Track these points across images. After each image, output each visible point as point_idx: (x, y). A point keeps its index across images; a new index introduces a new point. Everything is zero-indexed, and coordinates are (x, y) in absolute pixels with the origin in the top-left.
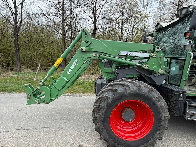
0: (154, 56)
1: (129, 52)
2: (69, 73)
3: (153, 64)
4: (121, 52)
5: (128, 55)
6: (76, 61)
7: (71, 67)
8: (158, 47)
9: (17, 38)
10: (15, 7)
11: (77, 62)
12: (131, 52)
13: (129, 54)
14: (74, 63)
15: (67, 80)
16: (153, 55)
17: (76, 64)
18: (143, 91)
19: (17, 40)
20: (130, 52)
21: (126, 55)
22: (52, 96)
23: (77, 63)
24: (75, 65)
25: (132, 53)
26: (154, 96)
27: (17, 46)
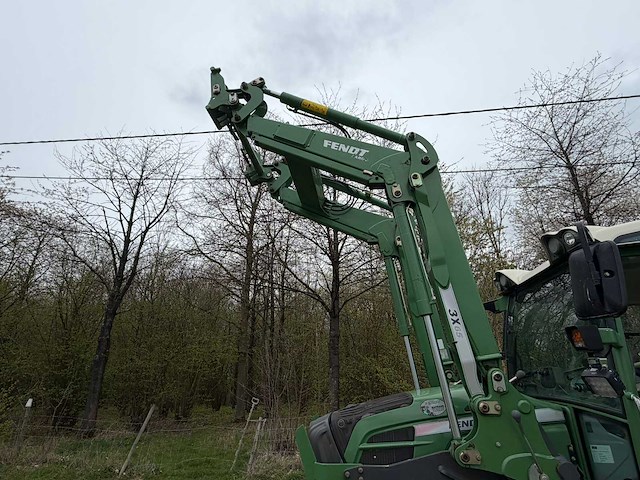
0: (492, 411)
3: (498, 444)
5: (450, 317)
8: (498, 376)
9: (111, 323)
10: (127, 241)
11: (361, 154)
12: (462, 323)
13: (455, 318)
14: (358, 150)
16: (484, 406)
19: (110, 328)
20: (460, 321)
25: (461, 326)
27: (105, 345)
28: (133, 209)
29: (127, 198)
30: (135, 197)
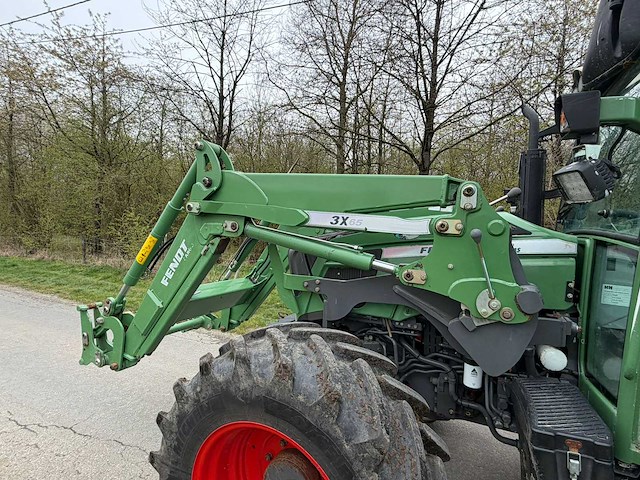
0: (452, 230)
1: (340, 215)
2: (166, 284)
3: (450, 266)
4: (312, 214)
5: (338, 226)
6: (183, 245)
7: (172, 266)
8: (469, 190)
11: (185, 249)
12: (349, 215)
13: (341, 221)
14: (179, 251)
15: (161, 306)
16: (443, 226)
17: (182, 254)
18: (301, 398)
20: (345, 215)
21: (329, 225)
22: (128, 349)
23: (185, 253)
24: (180, 260)
25: (352, 216)
26: (349, 433)
28: (222, 62)
29: (214, 50)
30: (222, 48)
